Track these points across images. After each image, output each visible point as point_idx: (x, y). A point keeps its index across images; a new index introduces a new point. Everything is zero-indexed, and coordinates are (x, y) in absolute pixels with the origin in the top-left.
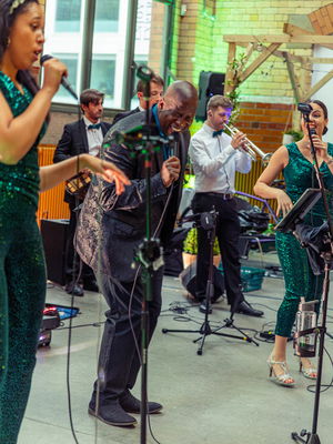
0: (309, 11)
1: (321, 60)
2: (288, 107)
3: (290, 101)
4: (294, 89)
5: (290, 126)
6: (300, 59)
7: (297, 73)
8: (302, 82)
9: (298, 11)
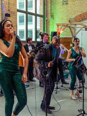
0: (74, 17)
1: (77, 28)
2: (71, 38)
3: (71, 37)
4: (72, 34)
5: (72, 42)
6: (73, 27)
7: (72, 31)
8: (73, 32)
9: (72, 17)
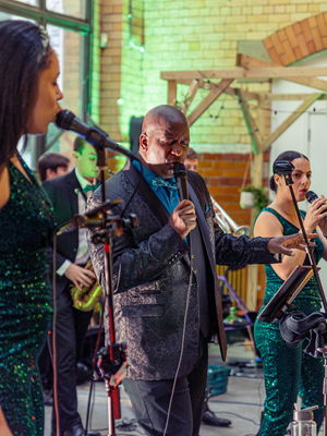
0: (263, 36)
2: (246, 158)
3: (246, 149)
4: (252, 134)
5: (249, 181)
6: (256, 96)
7: (254, 115)
8: (260, 125)
9: (250, 36)
